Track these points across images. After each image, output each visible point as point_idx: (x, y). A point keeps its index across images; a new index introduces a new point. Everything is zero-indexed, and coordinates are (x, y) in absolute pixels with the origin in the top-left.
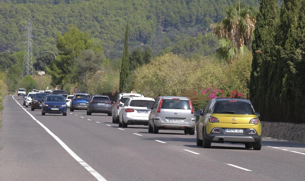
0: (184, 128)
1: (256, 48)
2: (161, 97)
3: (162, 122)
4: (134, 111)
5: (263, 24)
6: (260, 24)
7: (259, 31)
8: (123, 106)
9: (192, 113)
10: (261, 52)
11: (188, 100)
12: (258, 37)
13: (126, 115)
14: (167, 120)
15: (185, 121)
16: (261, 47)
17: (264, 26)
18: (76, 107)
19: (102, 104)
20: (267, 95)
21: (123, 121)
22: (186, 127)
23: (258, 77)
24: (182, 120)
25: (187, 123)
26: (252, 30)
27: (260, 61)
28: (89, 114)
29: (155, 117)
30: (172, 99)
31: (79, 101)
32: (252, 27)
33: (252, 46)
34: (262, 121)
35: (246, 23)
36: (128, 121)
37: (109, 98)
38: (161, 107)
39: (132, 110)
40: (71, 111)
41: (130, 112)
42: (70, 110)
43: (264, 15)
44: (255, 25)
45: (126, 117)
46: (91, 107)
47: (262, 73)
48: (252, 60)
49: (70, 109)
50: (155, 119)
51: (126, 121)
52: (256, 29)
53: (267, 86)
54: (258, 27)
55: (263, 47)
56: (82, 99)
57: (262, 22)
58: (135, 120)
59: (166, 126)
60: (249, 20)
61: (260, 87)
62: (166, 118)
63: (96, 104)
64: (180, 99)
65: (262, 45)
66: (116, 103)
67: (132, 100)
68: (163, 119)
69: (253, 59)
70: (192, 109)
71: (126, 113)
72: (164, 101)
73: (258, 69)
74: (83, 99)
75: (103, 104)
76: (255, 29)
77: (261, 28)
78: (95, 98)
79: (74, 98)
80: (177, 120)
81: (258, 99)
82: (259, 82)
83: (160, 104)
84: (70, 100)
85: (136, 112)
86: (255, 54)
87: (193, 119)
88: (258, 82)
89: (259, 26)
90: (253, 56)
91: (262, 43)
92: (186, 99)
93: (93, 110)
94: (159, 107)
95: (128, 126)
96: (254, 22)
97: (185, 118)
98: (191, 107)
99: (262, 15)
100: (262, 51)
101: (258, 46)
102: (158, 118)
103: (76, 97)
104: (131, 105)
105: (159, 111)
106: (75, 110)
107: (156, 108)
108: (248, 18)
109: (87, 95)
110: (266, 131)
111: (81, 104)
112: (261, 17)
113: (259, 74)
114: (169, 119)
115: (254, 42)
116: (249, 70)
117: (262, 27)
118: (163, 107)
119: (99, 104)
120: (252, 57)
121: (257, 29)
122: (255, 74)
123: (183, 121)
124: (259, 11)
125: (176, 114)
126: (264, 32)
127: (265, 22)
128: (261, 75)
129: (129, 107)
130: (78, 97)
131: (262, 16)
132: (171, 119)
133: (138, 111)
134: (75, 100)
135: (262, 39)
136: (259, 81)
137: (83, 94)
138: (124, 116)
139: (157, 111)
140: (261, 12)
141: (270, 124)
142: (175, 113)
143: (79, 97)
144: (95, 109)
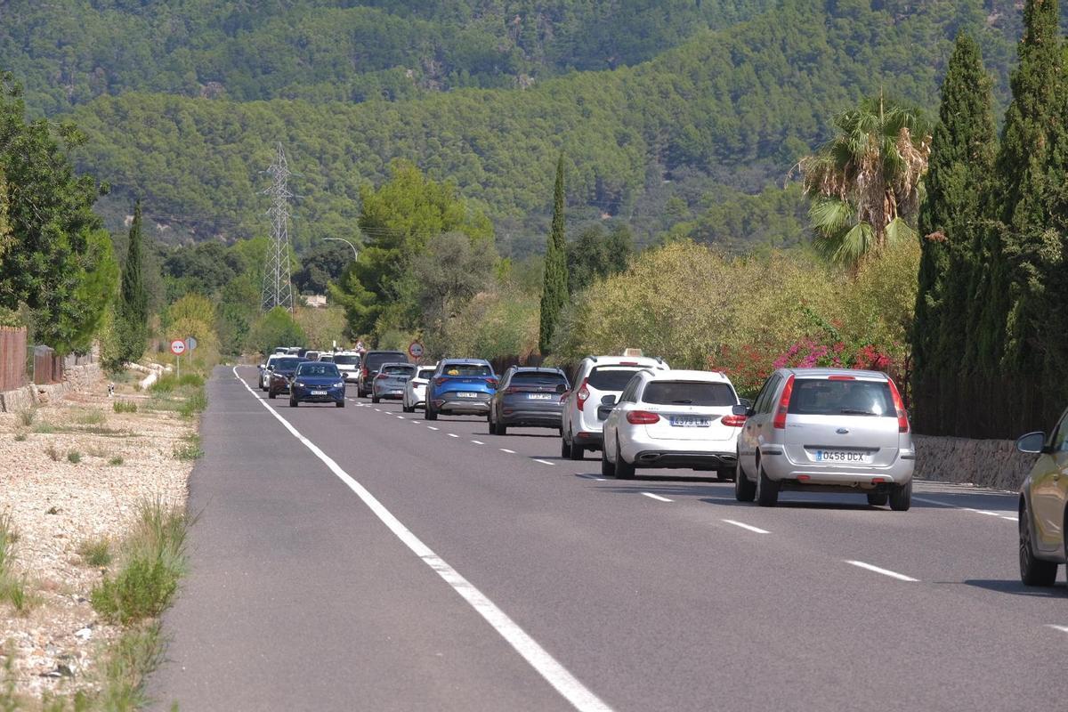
0: (873, 484)
1: (930, 227)
2: (786, 370)
3: (793, 462)
4: (658, 420)
5: (950, 158)
6: (943, 155)
7: (939, 177)
8: (616, 402)
9: (903, 429)
10: (943, 237)
11: (886, 381)
12: (936, 193)
13: (629, 435)
14: (811, 456)
15: (876, 460)
16: (942, 222)
17: (952, 163)
18: (444, 407)
19: (541, 397)
20: (963, 362)
21: (620, 455)
22: (879, 483)
23: (938, 311)
24: (863, 457)
25: (883, 466)
26: (917, 174)
27: (944, 262)
28: (498, 429)
29: (766, 445)
30: (826, 378)
31: (455, 387)
32: (917, 164)
33: (920, 220)
34: (948, 437)
35: (901, 153)
36: (638, 455)
37: (564, 374)
38: (786, 406)
39: (652, 418)
40: (427, 418)
41: (645, 422)
42: (423, 416)
43: (953, 132)
44: (930, 160)
45: (631, 441)
46: (505, 408)
47: (949, 297)
48: (919, 259)
49: (424, 411)
50: (764, 453)
51: (630, 455)
52: (932, 172)
53: (965, 335)
54: (939, 164)
55: (949, 222)
56: (465, 379)
57: (948, 151)
58: (662, 452)
59: (807, 477)
60: (909, 145)
61: (942, 339)
62: (807, 447)
63: (523, 397)
64: (858, 379)
65: (946, 216)
66: (573, 388)
67: (652, 382)
68: (793, 452)
69: (921, 258)
70: (900, 416)
71: (630, 428)
72: (797, 384)
73: (938, 287)
74: (469, 379)
75: (546, 398)
76: (929, 171)
77: (945, 168)
78: (518, 375)
79: (437, 376)
80: (846, 456)
81: (938, 375)
82: (942, 324)
83: (784, 396)
84: (426, 381)
85: (664, 422)
86: (927, 246)
87: (904, 451)
88: (938, 325)
89: (940, 162)
90: (923, 248)
91: (946, 211)
92: (880, 378)
93: (513, 417)
94: (781, 409)
95: (639, 472)
96: (923, 151)
97: (877, 450)
98: (897, 408)
99: (948, 129)
100: (946, 235)
101: (936, 220)
102: (776, 447)
103: (445, 373)
104: (647, 399)
105: (780, 424)
106: (439, 416)
107: (768, 409)
108: (907, 139)
109: (480, 365)
110: (962, 466)
111: (459, 395)
112: (944, 137)
113: (940, 301)
114: (816, 451)
115: (923, 209)
116: (913, 289)
117: (948, 165)
118: (795, 409)
119: (531, 397)
120: (921, 252)
121: (933, 170)
122: (931, 302)
123: (867, 460)
124: (939, 119)
125: (841, 432)
126: (950, 180)
127: (954, 150)
128: (946, 303)
129: (641, 406)
130: (450, 372)
131: (947, 133)
132: (823, 451)
133: (673, 418)
134: (441, 382)
135: (947, 199)
136: (940, 322)
137: (469, 360)
138: (622, 437)
139: (772, 420)
140: (945, 120)
141: (971, 445)
142: (839, 431)
143: (453, 372)
144: (518, 415)
